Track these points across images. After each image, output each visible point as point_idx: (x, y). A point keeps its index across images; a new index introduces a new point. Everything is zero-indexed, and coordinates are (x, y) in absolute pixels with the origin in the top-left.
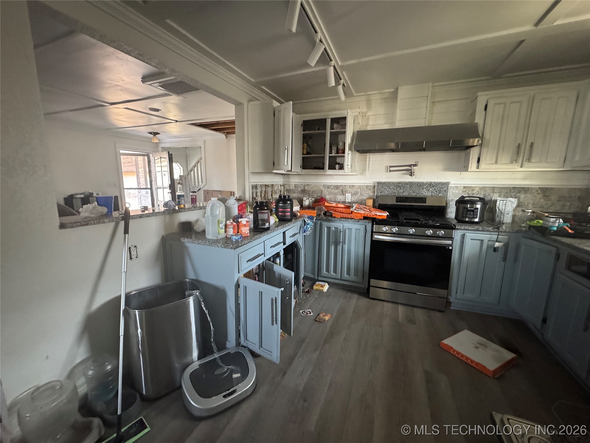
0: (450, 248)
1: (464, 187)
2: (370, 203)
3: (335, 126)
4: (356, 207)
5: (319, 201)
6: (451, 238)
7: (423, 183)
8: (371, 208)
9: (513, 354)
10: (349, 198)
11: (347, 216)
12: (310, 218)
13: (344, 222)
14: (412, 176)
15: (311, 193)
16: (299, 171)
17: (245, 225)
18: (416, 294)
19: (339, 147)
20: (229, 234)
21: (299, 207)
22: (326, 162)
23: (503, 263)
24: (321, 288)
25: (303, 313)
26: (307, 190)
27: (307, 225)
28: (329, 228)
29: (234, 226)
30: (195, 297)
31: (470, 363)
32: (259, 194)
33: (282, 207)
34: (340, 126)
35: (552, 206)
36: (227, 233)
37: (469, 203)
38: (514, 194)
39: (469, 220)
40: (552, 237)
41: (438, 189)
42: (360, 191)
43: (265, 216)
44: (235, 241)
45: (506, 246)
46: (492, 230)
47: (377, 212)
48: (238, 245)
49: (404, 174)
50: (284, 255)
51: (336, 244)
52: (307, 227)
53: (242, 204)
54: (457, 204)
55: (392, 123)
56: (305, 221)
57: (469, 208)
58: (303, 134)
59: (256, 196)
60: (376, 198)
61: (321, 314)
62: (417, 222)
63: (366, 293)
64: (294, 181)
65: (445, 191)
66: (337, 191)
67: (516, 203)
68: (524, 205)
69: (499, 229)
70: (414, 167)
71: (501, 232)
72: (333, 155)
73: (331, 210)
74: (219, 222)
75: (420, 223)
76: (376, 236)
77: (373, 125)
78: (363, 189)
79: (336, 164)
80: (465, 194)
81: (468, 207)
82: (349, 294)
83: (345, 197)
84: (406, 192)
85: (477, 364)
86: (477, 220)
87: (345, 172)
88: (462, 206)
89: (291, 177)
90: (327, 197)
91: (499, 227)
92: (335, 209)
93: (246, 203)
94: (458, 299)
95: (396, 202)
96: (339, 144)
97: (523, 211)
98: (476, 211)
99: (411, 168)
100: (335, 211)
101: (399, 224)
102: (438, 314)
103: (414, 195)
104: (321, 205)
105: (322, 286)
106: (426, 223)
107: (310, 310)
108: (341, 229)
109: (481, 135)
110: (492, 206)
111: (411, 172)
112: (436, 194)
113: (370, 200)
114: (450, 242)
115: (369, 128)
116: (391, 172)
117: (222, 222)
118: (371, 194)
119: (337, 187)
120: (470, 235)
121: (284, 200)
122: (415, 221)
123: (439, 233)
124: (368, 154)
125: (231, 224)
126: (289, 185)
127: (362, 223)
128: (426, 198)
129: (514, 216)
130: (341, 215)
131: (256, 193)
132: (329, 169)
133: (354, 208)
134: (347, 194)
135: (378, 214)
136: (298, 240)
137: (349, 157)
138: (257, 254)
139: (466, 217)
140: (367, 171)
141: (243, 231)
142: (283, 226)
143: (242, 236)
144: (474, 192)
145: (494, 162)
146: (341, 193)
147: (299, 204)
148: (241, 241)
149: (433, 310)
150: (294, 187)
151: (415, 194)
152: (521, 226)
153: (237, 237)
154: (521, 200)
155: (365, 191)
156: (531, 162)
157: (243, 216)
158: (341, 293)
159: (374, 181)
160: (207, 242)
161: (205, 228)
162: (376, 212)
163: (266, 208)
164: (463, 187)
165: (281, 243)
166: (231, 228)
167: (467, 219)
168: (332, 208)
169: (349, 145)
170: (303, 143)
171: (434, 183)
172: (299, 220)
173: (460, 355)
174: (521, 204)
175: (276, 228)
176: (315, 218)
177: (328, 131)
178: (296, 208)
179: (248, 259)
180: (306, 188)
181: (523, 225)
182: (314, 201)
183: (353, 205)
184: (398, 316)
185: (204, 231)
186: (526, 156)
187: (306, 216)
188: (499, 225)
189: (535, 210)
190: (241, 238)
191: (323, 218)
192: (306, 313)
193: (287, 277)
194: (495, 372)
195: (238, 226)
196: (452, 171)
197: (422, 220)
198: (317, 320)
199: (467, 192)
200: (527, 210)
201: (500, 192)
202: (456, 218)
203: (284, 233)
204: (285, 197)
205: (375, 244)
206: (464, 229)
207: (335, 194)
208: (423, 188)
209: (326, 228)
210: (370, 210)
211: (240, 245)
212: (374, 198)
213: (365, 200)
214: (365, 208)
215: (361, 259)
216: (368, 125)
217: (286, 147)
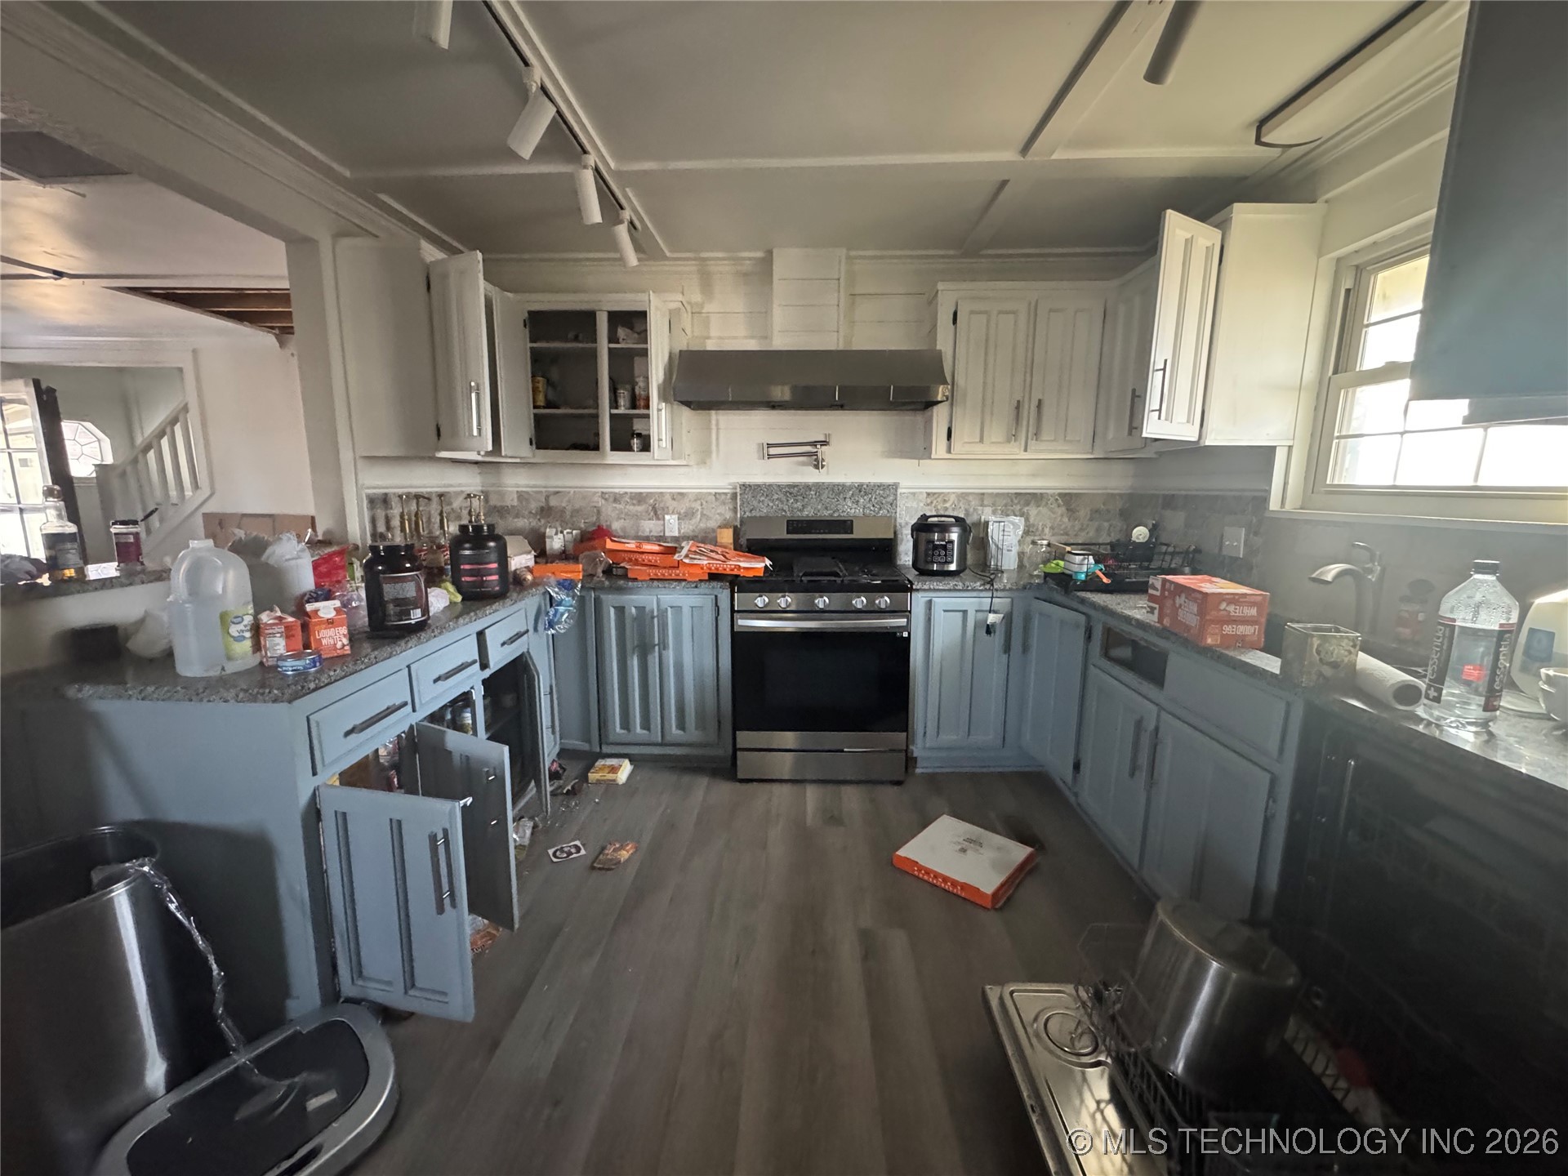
0: (905, 634)
1: (928, 494)
2: (727, 537)
3: (621, 332)
4: (689, 551)
5: (593, 537)
6: (905, 612)
7: (844, 485)
8: (727, 550)
9: (1027, 847)
10: (672, 526)
11: (666, 573)
12: (564, 587)
13: (657, 591)
14: (818, 469)
15: (568, 513)
16: (523, 454)
17: (330, 623)
18: (843, 751)
19: (637, 391)
20: (269, 654)
21: (533, 556)
22: (604, 433)
23: (1005, 657)
24: (611, 776)
25: (558, 853)
26: (556, 507)
27: (557, 605)
28: (621, 610)
29: (288, 628)
30: (132, 885)
31: (951, 889)
32: (396, 522)
33: (470, 560)
34: (636, 335)
35: (1081, 530)
36: (263, 652)
37: (936, 529)
38: (1018, 507)
39: (938, 569)
40: (1079, 594)
41: (875, 498)
42: (699, 508)
43: (409, 590)
44: (294, 676)
45: (1008, 619)
46: (981, 588)
47: (741, 559)
48: (303, 687)
49: (804, 464)
50: (488, 700)
51: (644, 650)
52: (556, 611)
53: (331, 555)
54: (915, 533)
55: (766, 337)
56: (551, 597)
57: (938, 540)
58: (531, 348)
59: (389, 528)
60: (741, 525)
61: (609, 846)
62: (833, 578)
63: (726, 768)
64: (516, 483)
65: (891, 504)
66: (639, 508)
67: (1022, 528)
68: (1037, 529)
69: (992, 585)
70: (823, 447)
71: (997, 590)
72: (622, 411)
73: (624, 560)
74: (225, 620)
75: (839, 580)
76: (741, 622)
77: (720, 338)
78: (707, 502)
79: (633, 437)
80: (931, 511)
81: (936, 538)
82: (686, 779)
83: (664, 525)
84: (809, 507)
85: (964, 886)
86: (953, 567)
87: (653, 458)
88: (923, 536)
89: (507, 471)
90: (616, 526)
91: (992, 580)
92: (634, 557)
93: (348, 551)
94: (931, 749)
95: (788, 532)
96: (637, 383)
97: (1034, 543)
98: (949, 546)
99: (815, 450)
100: (636, 563)
101: (793, 588)
102: (891, 791)
103: (825, 514)
104: (595, 549)
105: (614, 770)
106: (854, 581)
107: (577, 843)
108: (653, 612)
109: (949, 379)
110: (981, 535)
111: (816, 460)
112: (874, 511)
113: (725, 530)
114: (903, 621)
115: (711, 346)
116: (771, 460)
117: (240, 619)
118: (729, 515)
119: (639, 498)
120: (941, 602)
121: (476, 537)
122: (829, 578)
123: (880, 602)
124: (713, 412)
125: (277, 621)
126: (501, 495)
127: (707, 591)
128: (852, 521)
129: (1021, 555)
130: (652, 572)
131: (388, 520)
132: (613, 448)
133: (684, 552)
134: (667, 517)
135: (743, 565)
136: (530, 651)
137: (661, 419)
138: (385, 708)
139: (933, 562)
140: (714, 455)
141: (324, 642)
142: (476, 614)
143: (320, 656)
144: (947, 505)
145: (978, 440)
146: (652, 514)
147: (530, 548)
148: (317, 672)
149: (882, 783)
150: (516, 500)
151: (829, 512)
152: (1031, 576)
153: (298, 663)
154: (1032, 520)
155: (713, 508)
156: (1042, 441)
157: (334, 592)
158: (667, 779)
159: (732, 481)
160: (179, 688)
161: (170, 642)
162: (740, 561)
163: (408, 565)
164: (925, 495)
165: (474, 662)
166: (278, 635)
167: (935, 565)
168: (626, 556)
169: (659, 388)
170: (533, 376)
171: (867, 486)
172: (529, 593)
173: (932, 876)
174: (1031, 529)
175: (451, 623)
176: (580, 586)
177: (603, 346)
178: (521, 560)
179: (349, 727)
180: (553, 502)
181: (1036, 573)
182: (579, 537)
183: (683, 545)
184: (805, 812)
185: (169, 655)
186: (1032, 430)
187: (553, 580)
188: (992, 577)
189: (1054, 541)
190: (318, 664)
191: (604, 584)
192: (566, 852)
193: (485, 763)
194: (995, 895)
195: (305, 627)
196: (901, 457)
197: (845, 575)
198: (599, 866)
199: (933, 505)
200: (1039, 542)
201: (994, 505)
202: (915, 565)
203: (481, 635)
204: (478, 529)
205: (743, 642)
206: (930, 590)
207: (637, 517)
208: (845, 498)
209: (612, 611)
210: (724, 556)
211: (312, 686)
212: (736, 524)
213: (714, 531)
214: (712, 551)
215: (710, 682)
216: (708, 338)
217: (473, 384)
